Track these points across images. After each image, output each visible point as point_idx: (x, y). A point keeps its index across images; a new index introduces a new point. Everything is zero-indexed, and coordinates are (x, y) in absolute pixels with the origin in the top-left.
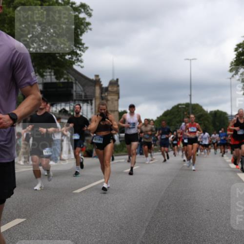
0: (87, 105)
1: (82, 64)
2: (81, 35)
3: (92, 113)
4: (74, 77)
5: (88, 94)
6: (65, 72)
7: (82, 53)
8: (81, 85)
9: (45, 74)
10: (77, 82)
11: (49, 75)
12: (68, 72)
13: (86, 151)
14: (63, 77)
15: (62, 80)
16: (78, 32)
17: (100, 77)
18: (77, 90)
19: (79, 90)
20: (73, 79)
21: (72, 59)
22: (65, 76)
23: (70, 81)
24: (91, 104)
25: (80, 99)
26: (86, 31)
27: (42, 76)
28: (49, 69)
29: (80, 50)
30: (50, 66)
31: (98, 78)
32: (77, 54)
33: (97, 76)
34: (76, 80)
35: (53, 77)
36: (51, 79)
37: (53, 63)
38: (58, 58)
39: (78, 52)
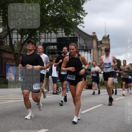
0: (87, 53)
1: (83, 25)
2: (82, 4)
3: (91, 59)
4: (78, 34)
5: (88, 45)
6: (72, 30)
7: (84, 17)
8: (83, 39)
9: (58, 31)
10: (80, 37)
11: (61, 32)
12: (74, 30)
13: (88, 85)
14: (70, 34)
15: (70, 36)
16: (80, 2)
17: (96, 34)
18: (80, 43)
19: (82, 43)
20: (77, 35)
21: (77, 21)
22: (72, 33)
23: (76, 36)
24: (91, 53)
25: (83, 49)
26: (86, 1)
27: (56, 33)
28: (61, 28)
29: (82, 15)
30: (61, 26)
31: (95, 35)
32: (80, 18)
33: (94, 33)
34: (79, 36)
35: (64, 34)
36: (62, 35)
37: (64, 24)
38: (67, 20)
39: (81, 16)
